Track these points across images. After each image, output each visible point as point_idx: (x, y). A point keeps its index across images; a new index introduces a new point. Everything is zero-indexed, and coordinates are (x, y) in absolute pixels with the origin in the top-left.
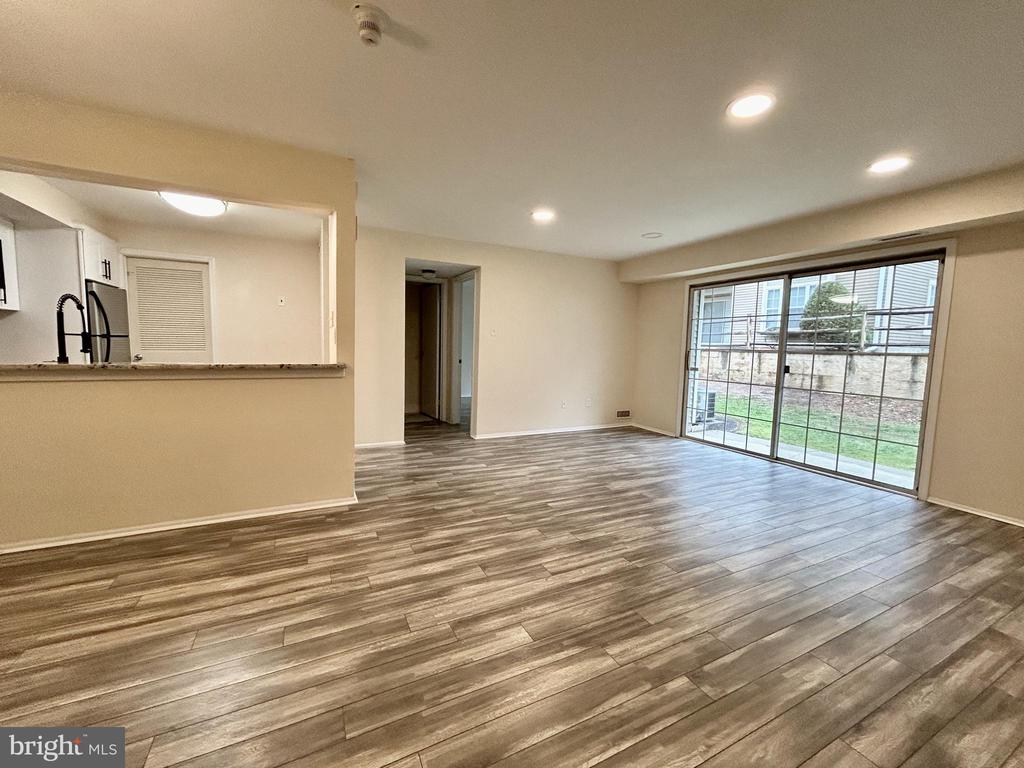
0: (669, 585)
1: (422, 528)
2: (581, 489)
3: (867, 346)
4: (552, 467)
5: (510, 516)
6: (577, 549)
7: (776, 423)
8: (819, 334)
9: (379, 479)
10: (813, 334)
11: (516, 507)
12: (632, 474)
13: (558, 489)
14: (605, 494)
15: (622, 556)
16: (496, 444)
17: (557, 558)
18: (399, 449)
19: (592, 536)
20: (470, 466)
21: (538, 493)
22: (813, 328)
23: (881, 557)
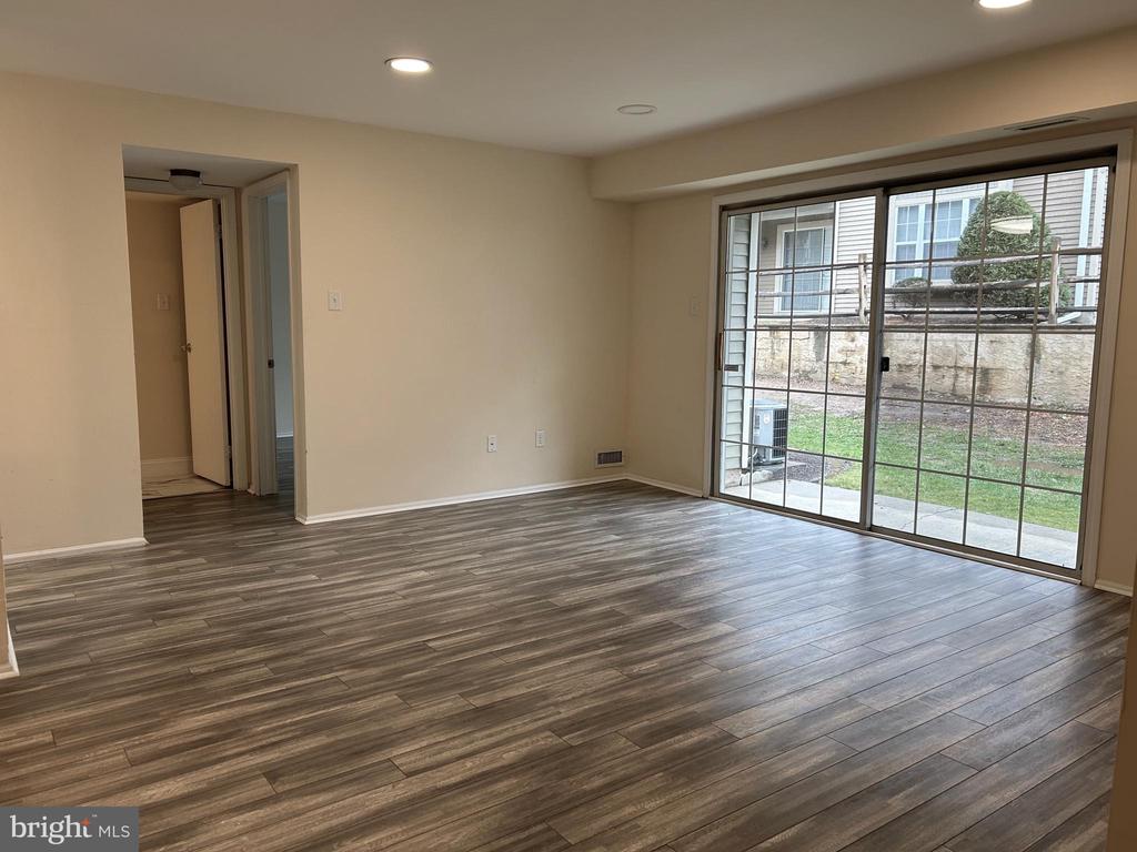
0: (620, 772)
1: (156, 715)
2: (500, 608)
3: (1061, 311)
4: (452, 570)
5: (346, 674)
6: (464, 723)
7: (868, 464)
8: (984, 291)
9: (76, 620)
10: (976, 290)
11: (363, 654)
12: (605, 572)
13: (456, 612)
14: (543, 615)
15: (549, 727)
16: (347, 531)
17: (424, 744)
18: (132, 555)
19: (499, 696)
20: (282, 581)
21: (414, 621)
22: (974, 280)
23: (992, 687)
